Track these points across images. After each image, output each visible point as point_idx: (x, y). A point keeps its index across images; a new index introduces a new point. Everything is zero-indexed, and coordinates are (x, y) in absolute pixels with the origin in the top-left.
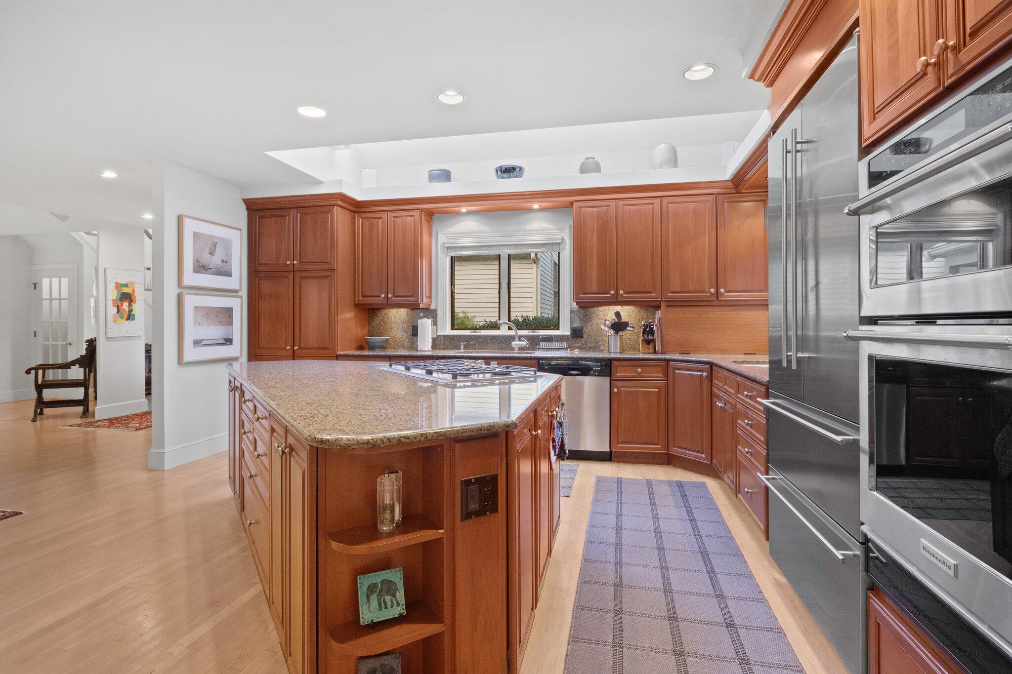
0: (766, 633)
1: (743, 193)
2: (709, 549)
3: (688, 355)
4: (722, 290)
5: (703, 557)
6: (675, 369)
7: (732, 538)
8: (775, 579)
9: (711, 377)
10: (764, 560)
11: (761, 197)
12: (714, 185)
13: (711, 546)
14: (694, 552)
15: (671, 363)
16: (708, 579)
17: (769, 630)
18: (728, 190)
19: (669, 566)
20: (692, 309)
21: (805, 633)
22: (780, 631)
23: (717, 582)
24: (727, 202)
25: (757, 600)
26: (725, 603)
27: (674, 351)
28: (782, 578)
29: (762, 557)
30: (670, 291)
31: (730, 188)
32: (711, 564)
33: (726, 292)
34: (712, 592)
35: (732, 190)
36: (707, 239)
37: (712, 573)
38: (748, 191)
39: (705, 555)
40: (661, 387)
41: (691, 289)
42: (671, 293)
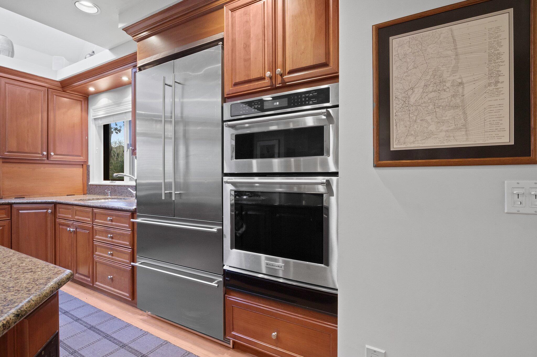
0: (161, 348)
1: (68, 93)
2: (93, 324)
3: (23, 199)
4: (52, 154)
5: (94, 331)
6: (19, 209)
7: (100, 311)
8: (141, 319)
9: (54, 213)
10: (127, 313)
11: (79, 98)
12: (48, 81)
13: (93, 321)
14: (84, 331)
15: (15, 206)
16: (108, 341)
17: (161, 345)
18: (56, 87)
19: (76, 349)
20: (27, 166)
21: (176, 336)
22: (167, 342)
23: (115, 339)
24: (56, 95)
25: (143, 335)
26: (130, 347)
27: (9, 197)
28: (143, 317)
29: (125, 312)
30: (7, 150)
31: (59, 87)
32: (101, 331)
33: (55, 155)
34: (117, 347)
35: (60, 88)
36: (40, 117)
37: (107, 336)
38: (71, 92)
39: (92, 328)
40: (5, 225)
41: (27, 151)
42: (7, 152)
